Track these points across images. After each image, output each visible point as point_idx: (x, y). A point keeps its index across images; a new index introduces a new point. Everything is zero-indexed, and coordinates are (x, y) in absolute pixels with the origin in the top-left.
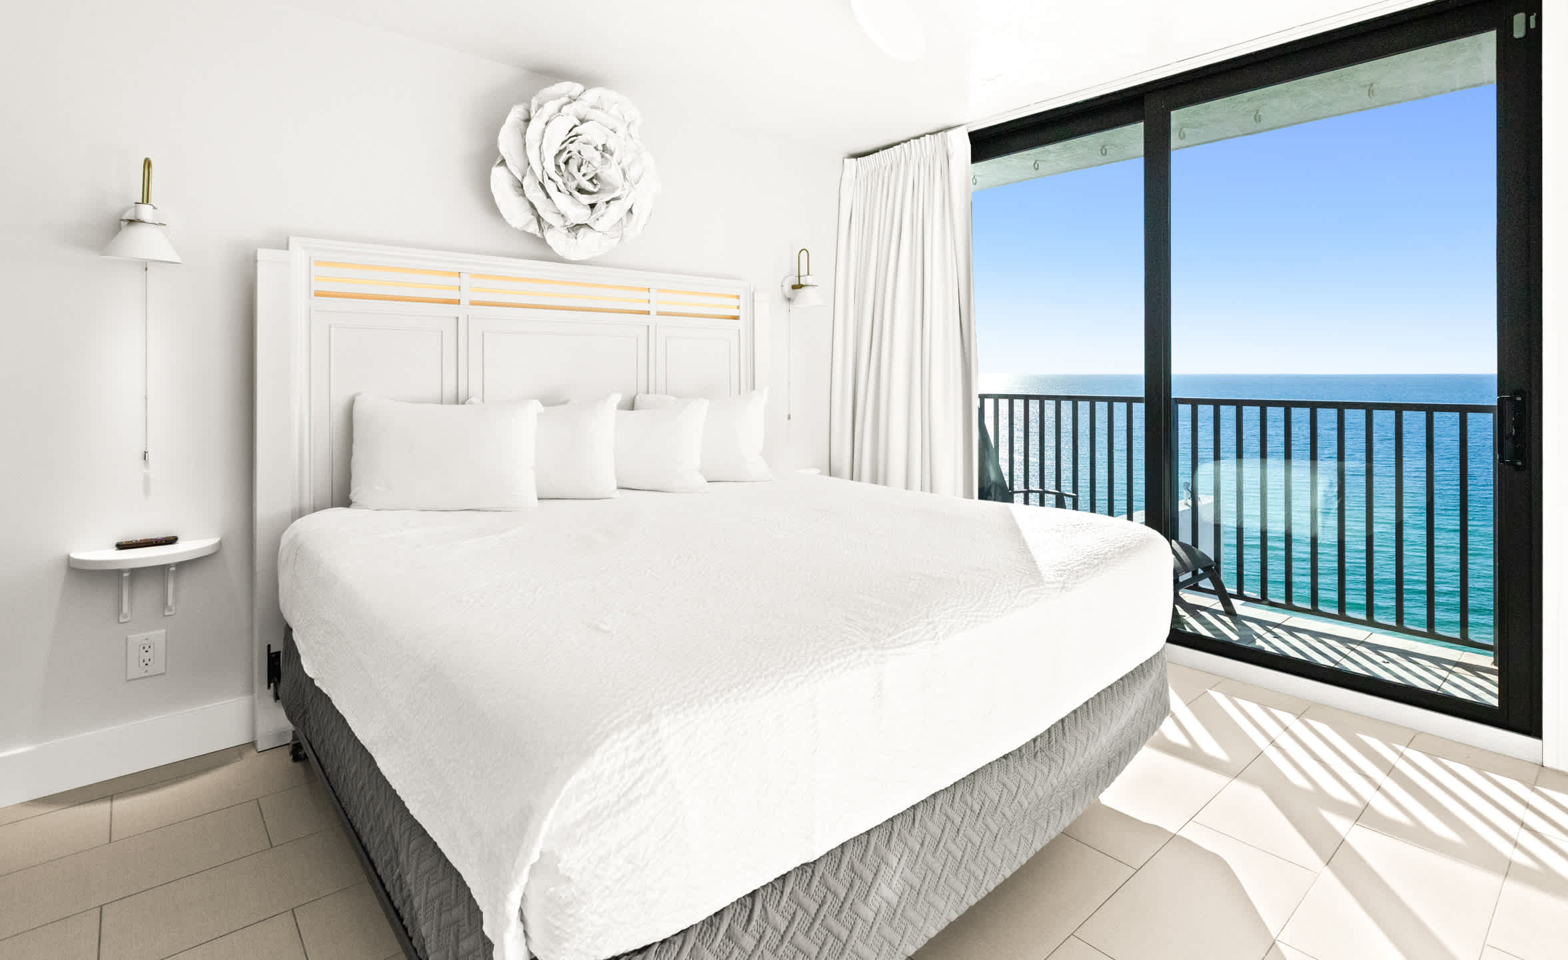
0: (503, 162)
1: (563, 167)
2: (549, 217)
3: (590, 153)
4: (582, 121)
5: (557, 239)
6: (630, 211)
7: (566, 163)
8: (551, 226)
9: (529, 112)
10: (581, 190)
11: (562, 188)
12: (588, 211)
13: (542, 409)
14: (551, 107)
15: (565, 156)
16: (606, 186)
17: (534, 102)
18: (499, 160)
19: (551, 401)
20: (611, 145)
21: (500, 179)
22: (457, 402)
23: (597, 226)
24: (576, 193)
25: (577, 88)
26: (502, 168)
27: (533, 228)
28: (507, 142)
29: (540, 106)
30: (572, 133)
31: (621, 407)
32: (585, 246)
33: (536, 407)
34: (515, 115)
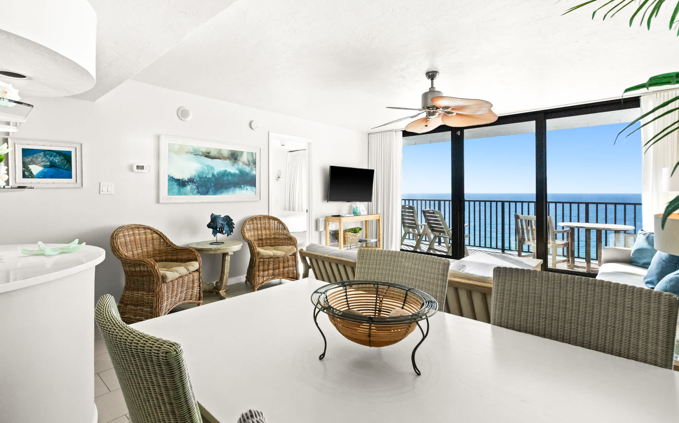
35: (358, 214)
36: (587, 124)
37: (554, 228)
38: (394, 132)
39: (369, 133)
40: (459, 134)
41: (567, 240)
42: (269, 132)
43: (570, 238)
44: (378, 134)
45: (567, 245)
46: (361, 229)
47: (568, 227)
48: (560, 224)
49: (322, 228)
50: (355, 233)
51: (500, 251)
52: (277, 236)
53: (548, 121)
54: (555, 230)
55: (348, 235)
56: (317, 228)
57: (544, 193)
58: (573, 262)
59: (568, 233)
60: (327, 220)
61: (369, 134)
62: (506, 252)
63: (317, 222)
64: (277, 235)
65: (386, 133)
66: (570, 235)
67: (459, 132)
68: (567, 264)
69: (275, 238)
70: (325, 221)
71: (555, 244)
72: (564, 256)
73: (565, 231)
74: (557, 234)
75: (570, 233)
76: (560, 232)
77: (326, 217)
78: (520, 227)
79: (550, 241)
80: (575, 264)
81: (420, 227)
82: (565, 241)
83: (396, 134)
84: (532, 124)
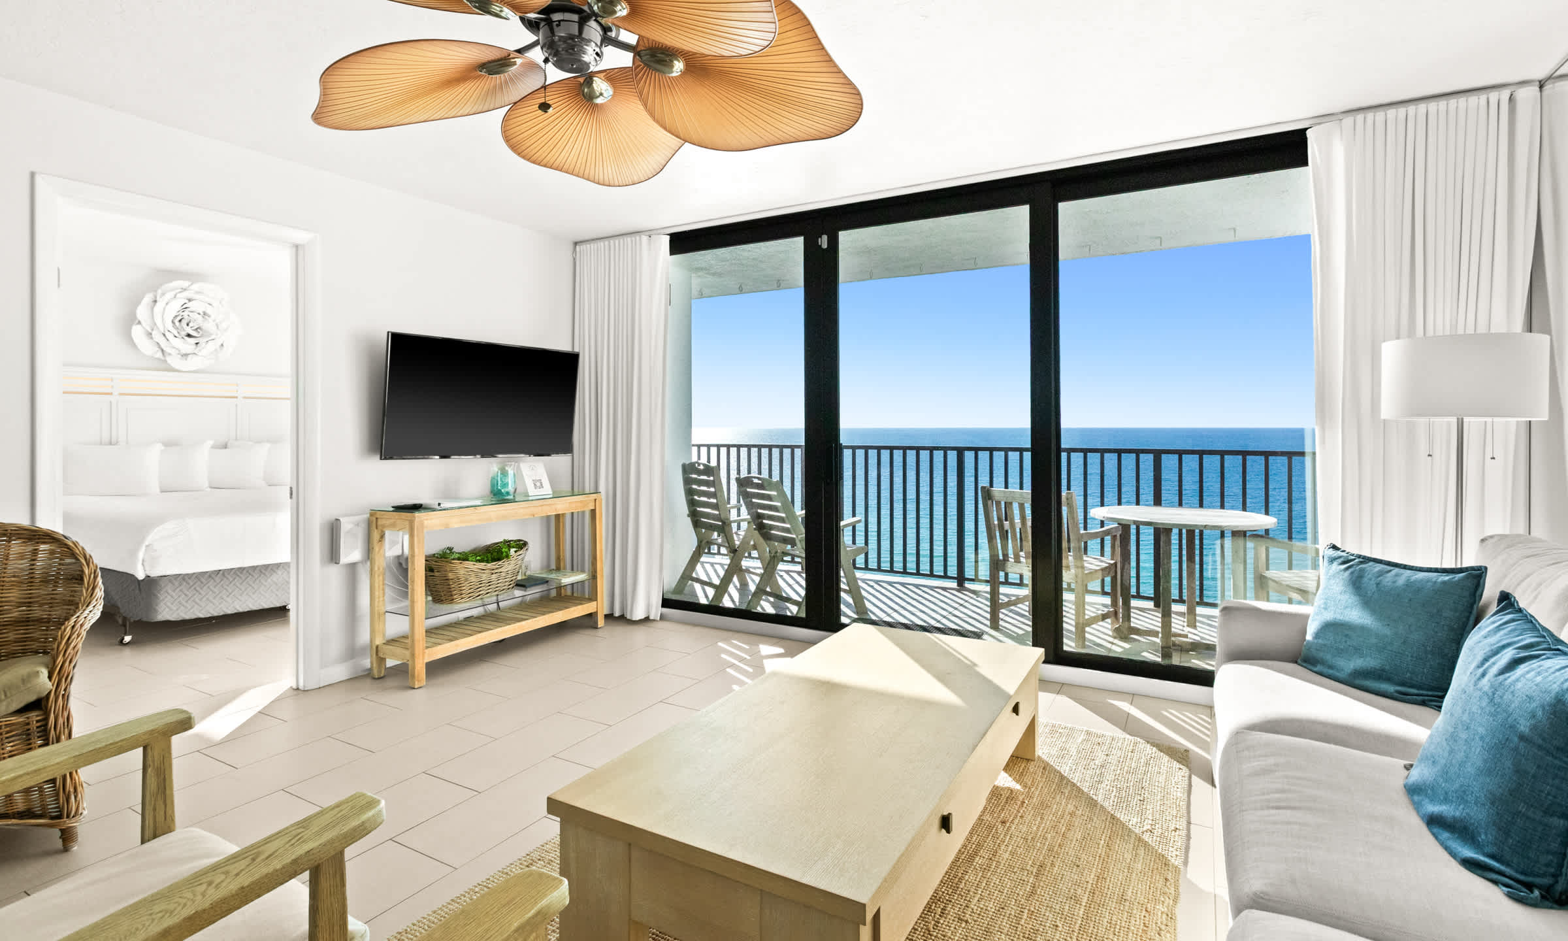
0: (139, 323)
1: (177, 324)
2: (167, 350)
3: (194, 316)
4: (190, 300)
5: (174, 361)
6: (222, 345)
7: (180, 321)
8: (170, 354)
9: (156, 297)
10: (189, 336)
11: (177, 335)
12: (194, 346)
13: (163, 448)
14: (169, 296)
15: (179, 318)
16: (206, 334)
17: (160, 291)
18: (137, 321)
19: (169, 444)
20: (209, 311)
21: (137, 332)
22: (111, 444)
23: (200, 354)
24: (186, 338)
25: (186, 284)
26: (139, 326)
27: (159, 355)
28: (142, 312)
29: (163, 294)
30: (184, 307)
31: (214, 447)
32: (192, 363)
33: (159, 447)
34: (148, 298)
35: (511, 497)
36: (1158, 241)
37: (1082, 526)
38: (645, 238)
39: (577, 241)
40: (825, 246)
41: (1113, 557)
42: (33, 175)
43: (1118, 550)
44: (601, 244)
45: (1110, 570)
46: (521, 545)
47: (1113, 520)
48: (1097, 513)
49: (351, 553)
50: (494, 560)
51: (954, 584)
52: (37, 612)
53: (1062, 206)
54: (1082, 531)
55: (462, 572)
56: (333, 554)
57: (1053, 424)
58: (1127, 617)
59: (1114, 538)
60: (374, 525)
61: (576, 244)
62: (967, 585)
63: (333, 531)
64: (41, 605)
65: (621, 241)
66: (1118, 543)
67: (825, 238)
68: (1112, 623)
69: (25, 622)
70: (369, 524)
71: (1083, 567)
72: (1104, 593)
73: (1108, 533)
74: (1089, 542)
75: (1118, 535)
76: (1095, 535)
77: (373, 513)
78: (996, 522)
79: (1069, 559)
80: (1132, 625)
81: (734, 526)
82: (1108, 560)
83: (649, 244)
84: (1022, 213)
